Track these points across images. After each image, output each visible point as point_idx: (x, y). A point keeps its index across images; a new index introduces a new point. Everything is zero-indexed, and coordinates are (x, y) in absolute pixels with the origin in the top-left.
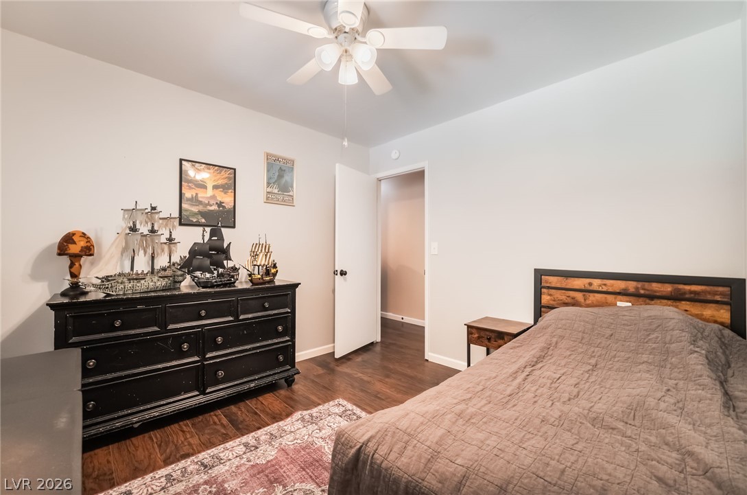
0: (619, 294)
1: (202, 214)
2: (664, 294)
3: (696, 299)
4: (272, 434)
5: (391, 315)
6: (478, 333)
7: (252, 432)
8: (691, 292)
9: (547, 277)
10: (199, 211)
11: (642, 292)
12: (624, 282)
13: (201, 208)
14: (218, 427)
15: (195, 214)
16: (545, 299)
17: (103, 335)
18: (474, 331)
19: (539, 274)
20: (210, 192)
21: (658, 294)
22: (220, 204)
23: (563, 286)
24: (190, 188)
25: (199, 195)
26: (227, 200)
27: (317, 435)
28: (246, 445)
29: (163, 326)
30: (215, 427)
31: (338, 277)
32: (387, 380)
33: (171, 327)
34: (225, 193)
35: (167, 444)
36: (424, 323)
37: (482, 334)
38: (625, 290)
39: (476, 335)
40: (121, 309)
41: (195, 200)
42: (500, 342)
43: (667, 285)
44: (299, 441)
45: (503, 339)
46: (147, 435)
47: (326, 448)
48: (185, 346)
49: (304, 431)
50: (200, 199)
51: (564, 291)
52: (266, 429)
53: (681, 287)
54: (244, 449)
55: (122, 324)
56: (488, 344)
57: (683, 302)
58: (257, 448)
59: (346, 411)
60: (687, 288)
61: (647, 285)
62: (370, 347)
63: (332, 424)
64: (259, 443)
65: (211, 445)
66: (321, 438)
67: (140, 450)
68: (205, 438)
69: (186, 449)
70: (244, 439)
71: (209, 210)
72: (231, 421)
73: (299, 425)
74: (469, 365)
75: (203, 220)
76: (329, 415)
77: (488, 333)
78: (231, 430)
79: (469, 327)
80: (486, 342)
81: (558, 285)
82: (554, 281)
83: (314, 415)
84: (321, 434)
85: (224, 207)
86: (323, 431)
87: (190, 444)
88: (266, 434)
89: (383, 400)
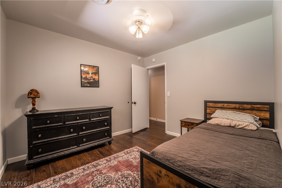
0: (233, 108)
1: (88, 83)
2: (248, 108)
3: (259, 110)
4: (115, 157)
5: (152, 119)
6: (185, 123)
7: (108, 156)
8: (257, 107)
9: (209, 103)
10: (87, 82)
11: (241, 108)
12: (235, 104)
13: (88, 81)
14: (97, 155)
15: (86, 83)
16: (208, 111)
17: (44, 126)
18: (183, 123)
19: (206, 102)
20: (90, 75)
21: (246, 108)
22: (94, 79)
23: (214, 106)
24: (84, 74)
25: (87, 77)
26: (96, 77)
27: (130, 157)
28: (107, 160)
29: (64, 123)
30: (96, 155)
31: (133, 105)
32: (152, 140)
33: (67, 123)
34: (96, 75)
35: (81, 159)
36: (165, 121)
37: (186, 123)
38: (235, 107)
39: (184, 124)
40: (49, 117)
41: (86, 78)
42: (192, 126)
43: (249, 105)
44: (124, 159)
45: (193, 125)
46: (74, 157)
47: (133, 161)
48: (72, 130)
49: (125, 156)
50: (88, 78)
51: (214, 108)
52: (112, 155)
53: (254, 106)
54: (106, 161)
55: (50, 122)
56: (188, 127)
57: (254, 111)
58: (111, 161)
59: (139, 150)
60: (256, 106)
61: (242, 105)
62: (145, 129)
63: (134, 154)
64: (111, 160)
65: (95, 160)
66: (132, 158)
67: (73, 161)
68: (93, 158)
69: (87, 161)
70: (106, 158)
71: (91, 82)
72: (101, 153)
73: (123, 154)
74: (181, 135)
75: (89, 85)
76: (133, 151)
77: (188, 123)
78: (101, 156)
79: (181, 121)
80: (188, 126)
81: (213, 106)
82: (211, 104)
83: (128, 151)
84: (131, 157)
85: (95, 80)
86: (132, 156)
87: (88, 160)
88: (113, 157)
89: (151, 146)
